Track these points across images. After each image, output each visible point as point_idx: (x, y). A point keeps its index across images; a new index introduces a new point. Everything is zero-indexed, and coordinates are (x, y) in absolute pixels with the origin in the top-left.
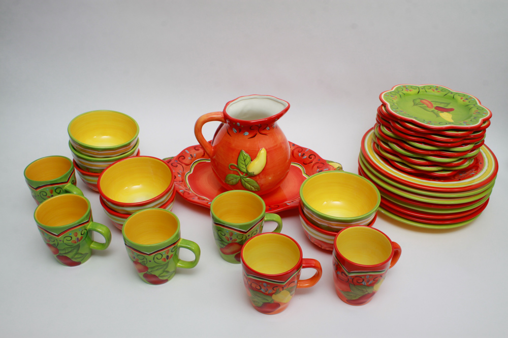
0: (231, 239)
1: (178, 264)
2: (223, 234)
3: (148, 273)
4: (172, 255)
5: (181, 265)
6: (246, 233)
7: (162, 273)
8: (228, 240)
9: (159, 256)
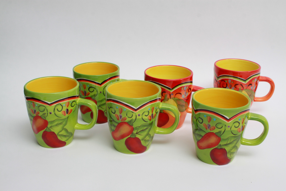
0: (121, 117)
1: (75, 126)
2: (114, 112)
3: (48, 130)
4: (72, 110)
5: (77, 127)
6: (136, 110)
7: (61, 131)
8: (118, 119)
9: (60, 108)
